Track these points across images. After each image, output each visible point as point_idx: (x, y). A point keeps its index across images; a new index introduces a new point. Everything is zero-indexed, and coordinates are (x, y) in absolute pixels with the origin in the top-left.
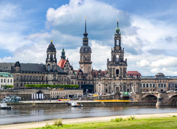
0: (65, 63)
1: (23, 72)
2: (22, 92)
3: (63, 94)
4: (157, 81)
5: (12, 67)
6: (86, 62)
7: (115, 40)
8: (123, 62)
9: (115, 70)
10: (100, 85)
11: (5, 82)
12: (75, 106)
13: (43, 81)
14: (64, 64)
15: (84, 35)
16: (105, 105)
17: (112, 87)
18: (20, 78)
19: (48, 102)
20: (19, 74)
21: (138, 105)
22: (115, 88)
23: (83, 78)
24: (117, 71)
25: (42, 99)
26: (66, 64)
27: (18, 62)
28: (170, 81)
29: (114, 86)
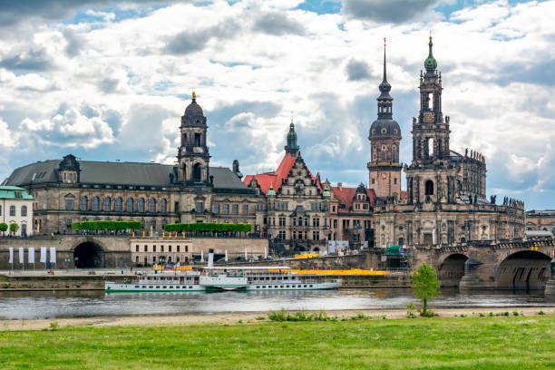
1: (91, 186)
7: (423, 94)
8: (445, 160)
9: (422, 183)
18: (78, 203)
22: (422, 237)
24: (429, 184)
27: (72, 157)
29: (419, 230)
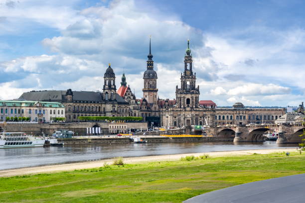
0: (126, 90)
1: (76, 102)
2: (75, 126)
3: (124, 127)
4: (235, 112)
5: (63, 96)
6: (151, 89)
7: (186, 63)
8: (194, 90)
9: (186, 99)
10: (167, 117)
11: (54, 113)
12: (138, 143)
13: (100, 112)
14: (125, 92)
15: (148, 57)
16: (173, 140)
17: (182, 119)
18: (72, 108)
19: (106, 137)
20: (71, 104)
21: (213, 141)
22: (186, 121)
23: (148, 109)
24: (188, 100)
25: (99, 134)
26: (127, 91)
27: (70, 90)
29: (184, 118)
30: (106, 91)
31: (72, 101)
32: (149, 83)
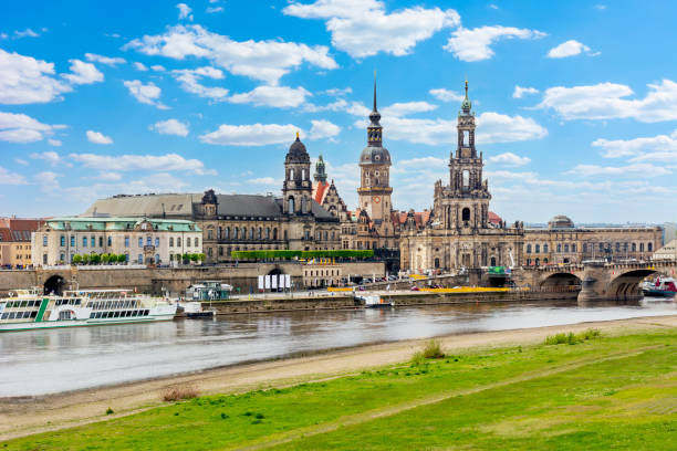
0: (326, 191)
1: (224, 218)
2: (230, 273)
3: (335, 274)
4: (554, 236)
5: (194, 206)
6: (377, 189)
7: (460, 132)
8: (478, 188)
9: (461, 210)
10: (419, 250)
11: (179, 245)
12: (374, 307)
13: (275, 240)
14: (325, 195)
15: (371, 117)
16: (446, 300)
17: (453, 253)
18: (216, 233)
19: (305, 295)
20: (213, 223)
22: (460, 258)
23: (370, 231)
24: (466, 212)
25: (287, 290)
26: (328, 194)
27: (212, 192)
28: (588, 236)
29: (458, 252)
30: (289, 193)
31: (216, 217)
32: (372, 176)
